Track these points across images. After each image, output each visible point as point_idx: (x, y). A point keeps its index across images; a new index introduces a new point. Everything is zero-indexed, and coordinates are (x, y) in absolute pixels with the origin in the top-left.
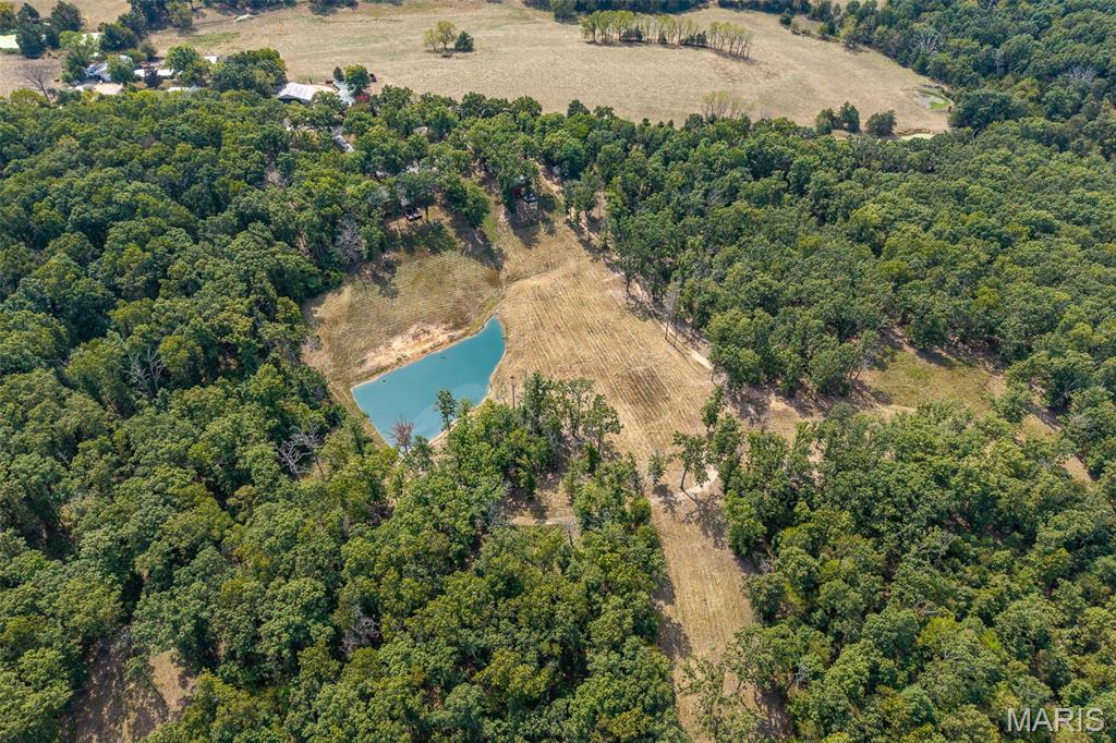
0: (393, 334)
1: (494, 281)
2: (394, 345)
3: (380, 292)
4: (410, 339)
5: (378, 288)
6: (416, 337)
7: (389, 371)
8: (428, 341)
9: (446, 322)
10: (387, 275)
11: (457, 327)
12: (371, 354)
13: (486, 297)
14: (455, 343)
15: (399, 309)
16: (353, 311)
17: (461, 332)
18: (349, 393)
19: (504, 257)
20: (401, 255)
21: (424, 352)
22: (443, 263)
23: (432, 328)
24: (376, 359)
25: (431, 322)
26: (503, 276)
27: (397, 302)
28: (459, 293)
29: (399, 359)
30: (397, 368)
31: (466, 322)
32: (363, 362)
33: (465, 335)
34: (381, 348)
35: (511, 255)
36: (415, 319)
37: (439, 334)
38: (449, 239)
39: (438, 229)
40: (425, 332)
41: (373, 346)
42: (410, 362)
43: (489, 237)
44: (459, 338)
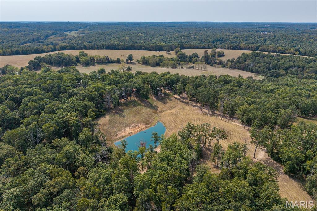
0: (126, 127)
1: (156, 113)
2: (127, 130)
3: (119, 116)
4: (132, 128)
5: (118, 115)
6: (134, 127)
7: (127, 137)
8: (138, 128)
9: (143, 123)
10: (121, 112)
11: (147, 124)
12: (119, 133)
13: (155, 117)
14: (148, 128)
15: (126, 120)
16: (110, 122)
17: (149, 125)
18: (113, 144)
19: (158, 107)
20: (125, 107)
21: (138, 131)
22: (139, 109)
23: (139, 125)
24: (120, 134)
25: (138, 123)
26: (158, 111)
27: (125, 119)
28: (145, 116)
29: (129, 134)
30: (129, 136)
31: (150, 123)
32: (117, 135)
33: (150, 126)
34: (122, 131)
35: (159, 106)
36: (133, 123)
37: (142, 126)
38: (139, 103)
39: (135, 101)
40: (137, 126)
41: (120, 130)
42: (134, 134)
43: (151, 103)
44: (149, 127)
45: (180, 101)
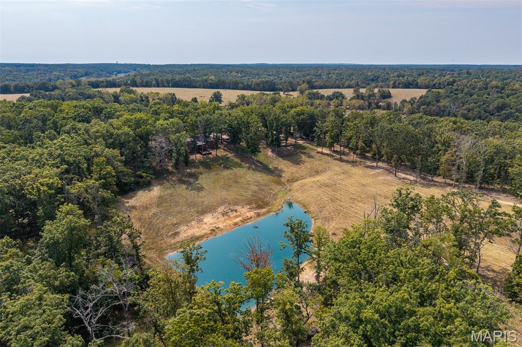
0: (204, 212)
1: (279, 183)
2: (205, 220)
3: (187, 189)
4: (220, 216)
5: (184, 186)
6: (224, 214)
7: (204, 240)
8: (236, 217)
9: (249, 204)
10: (192, 180)
11: (259, 207)
12: (183, 228)
13: (277, 191)
14: (262, 218)
15: (205, 198)
16: (161, 200)
17: (264, 210)
18: (162, 259)
19: (281, 171)
20: (201, 169)
21: (236, 224)
22: (236, 175)
23: (239, 208)
24: (186, 232)
25: (237, 204)
26: (283, 180)
27: (203, 193)
28: (254, 188)
29: (212, 230)
30: (211, 237)
31: (266, 204)
32: (176, 234)
33: (269, 212)
34: (193, 223)
35: (285, 169)
36: (222, 202)
37: (246, 212)
38: (237, 163)
39: (226, 159)
40: (232, 211)
41: (186, 222)
42: (224, 233)
43: (264, 162)
44: (264, 214)
45: (334, 159)
